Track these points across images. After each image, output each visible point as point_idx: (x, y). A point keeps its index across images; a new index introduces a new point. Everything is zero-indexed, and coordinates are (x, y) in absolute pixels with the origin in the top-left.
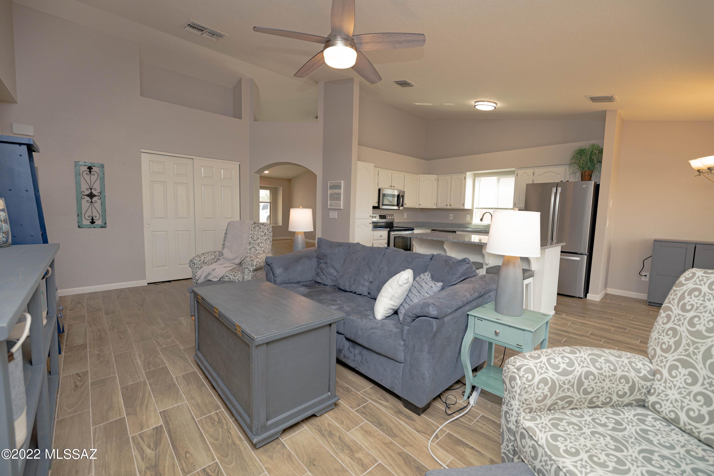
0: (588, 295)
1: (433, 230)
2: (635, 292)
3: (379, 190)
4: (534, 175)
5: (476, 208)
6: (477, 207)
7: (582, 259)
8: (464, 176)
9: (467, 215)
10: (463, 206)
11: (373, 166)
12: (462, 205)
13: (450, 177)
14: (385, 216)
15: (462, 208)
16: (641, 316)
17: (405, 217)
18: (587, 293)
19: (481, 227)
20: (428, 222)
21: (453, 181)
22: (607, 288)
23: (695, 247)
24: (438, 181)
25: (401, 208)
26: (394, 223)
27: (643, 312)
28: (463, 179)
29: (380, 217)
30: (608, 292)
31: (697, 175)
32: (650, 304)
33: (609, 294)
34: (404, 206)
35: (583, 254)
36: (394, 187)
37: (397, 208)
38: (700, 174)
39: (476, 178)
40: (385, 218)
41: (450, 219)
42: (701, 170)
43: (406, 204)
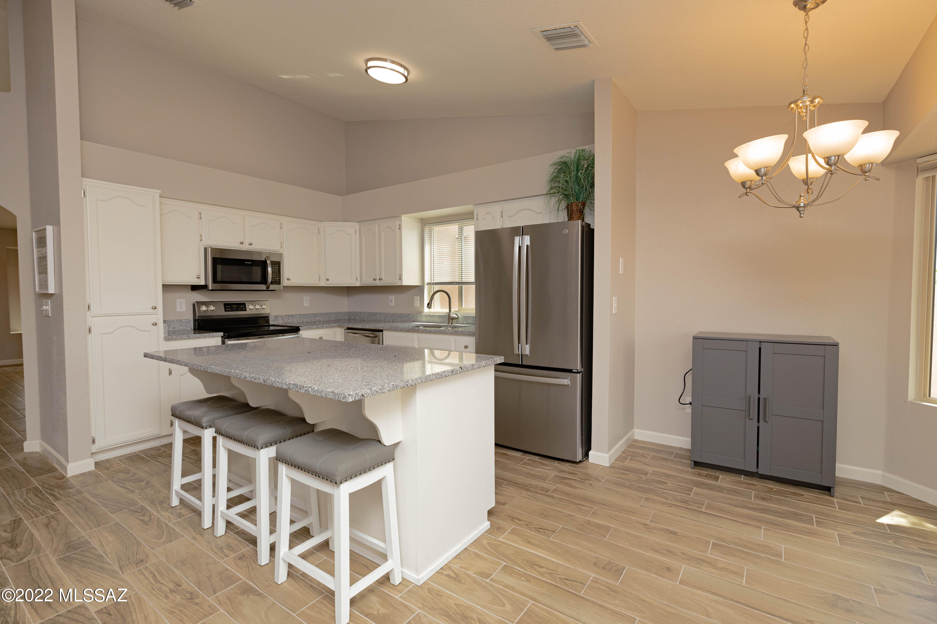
0: (591, 453)
1: (348, 329)
2: (676, 435)
3: (206, 250)
4: (502, 216)
5: (428, 284)
6: (430, 282)
7: (574, 382)
8: (398, 223)
9: (415, 297)
10: (400, 279)
11: (158, 195)
12: (398, 278)
13: (377, 225)
14: (244, 304)
15: (399, 284)
16: (672, 506)
17: (305, 305)
18: (589, 449)
19: (437, 319)
20: (339, 313)
21: (383, 233)
22: (633, 428)
23: (760, 349)
24: (360, 234)
25: (272, 287)
26: (270, 317)
27: (679, 491)
28: (397, 229)
29: (228, 308)
30: (636, 437)
31: (743, 195)
32: (697, 464)
33: (637, 442)
34: (285, 282)
35: (576, 371)
36: (251, 244)
37: (263, 287)
38: (747, 193)
39: (426, 225)
40: (244, 309)
41: (390, 305)
42: (748, 182)
43: (288, 279)
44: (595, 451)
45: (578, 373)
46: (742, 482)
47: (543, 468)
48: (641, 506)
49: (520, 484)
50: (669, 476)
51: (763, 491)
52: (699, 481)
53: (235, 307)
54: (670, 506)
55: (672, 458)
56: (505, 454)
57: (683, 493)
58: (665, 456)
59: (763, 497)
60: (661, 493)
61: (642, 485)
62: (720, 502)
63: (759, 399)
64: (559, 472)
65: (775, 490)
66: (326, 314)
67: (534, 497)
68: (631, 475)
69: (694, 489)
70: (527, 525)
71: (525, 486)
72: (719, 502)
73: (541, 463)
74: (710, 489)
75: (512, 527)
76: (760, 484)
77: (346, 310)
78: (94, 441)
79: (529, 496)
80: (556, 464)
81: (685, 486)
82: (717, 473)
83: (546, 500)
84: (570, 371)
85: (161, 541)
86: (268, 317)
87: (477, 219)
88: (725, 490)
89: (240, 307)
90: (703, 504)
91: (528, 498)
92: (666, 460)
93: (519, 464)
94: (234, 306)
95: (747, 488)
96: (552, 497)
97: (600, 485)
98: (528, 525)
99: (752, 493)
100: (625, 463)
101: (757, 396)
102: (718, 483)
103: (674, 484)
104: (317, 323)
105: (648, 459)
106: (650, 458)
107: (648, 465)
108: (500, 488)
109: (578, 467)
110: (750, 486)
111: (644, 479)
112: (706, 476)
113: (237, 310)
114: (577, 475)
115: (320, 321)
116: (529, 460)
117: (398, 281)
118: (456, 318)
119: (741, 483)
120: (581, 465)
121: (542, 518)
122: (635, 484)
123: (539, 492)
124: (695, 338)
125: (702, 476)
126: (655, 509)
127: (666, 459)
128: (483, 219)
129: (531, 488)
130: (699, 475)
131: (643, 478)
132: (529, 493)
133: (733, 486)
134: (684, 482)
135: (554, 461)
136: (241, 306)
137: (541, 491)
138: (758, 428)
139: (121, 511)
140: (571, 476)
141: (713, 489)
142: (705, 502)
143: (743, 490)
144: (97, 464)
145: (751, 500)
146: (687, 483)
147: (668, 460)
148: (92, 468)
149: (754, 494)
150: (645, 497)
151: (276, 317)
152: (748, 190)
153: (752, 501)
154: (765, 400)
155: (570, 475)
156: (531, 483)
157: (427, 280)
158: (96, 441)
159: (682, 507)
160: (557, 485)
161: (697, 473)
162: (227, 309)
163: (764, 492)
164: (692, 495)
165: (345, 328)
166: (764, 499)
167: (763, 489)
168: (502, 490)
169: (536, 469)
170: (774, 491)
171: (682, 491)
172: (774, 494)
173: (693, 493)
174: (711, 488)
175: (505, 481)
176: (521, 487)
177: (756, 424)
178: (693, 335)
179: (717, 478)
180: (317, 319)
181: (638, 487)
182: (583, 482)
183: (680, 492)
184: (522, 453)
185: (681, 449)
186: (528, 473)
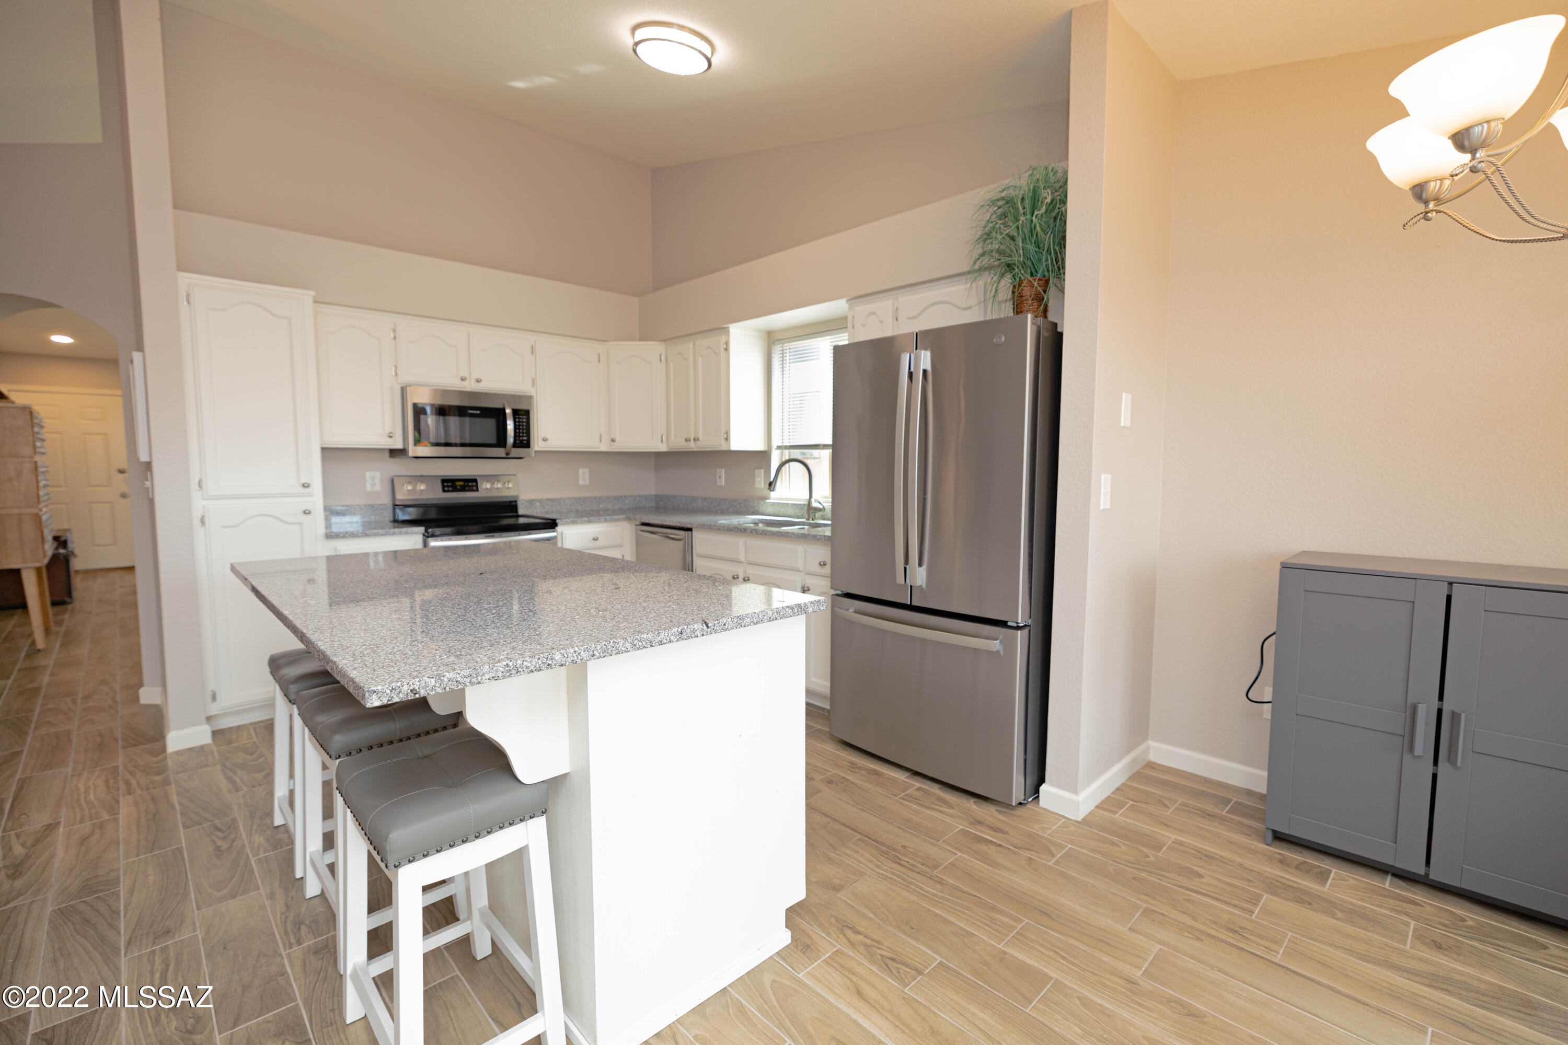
0: (1043, 788)
1: (644, 524)
2: (1240, 763)
3: (403, 390)
4: (896, 319)
5: (779, 447)
6: (781, 444)
7: (1011, 647)
8: (723, 339)
9: (757, 471)
10: (727, 439)
11: (310, 299)
12: (723, 437)
13: (691, 346)
14: (475, 481)
15: (724, 448)
16: (1203, 938)
17: (581, 482)
18: (1041, 780)
19: (790, 511)
20: (640, 497)
21: (700, 358)
22: (1146, 738)
23: (1449, 598)
24: (666, 361)
25: (516, 452)
26: (518, 503)
27: (1225, 899)
28: (722, 351)
29: (448, 486)
30: (1153, 758)
31: (1415, 220)
32: (1279, 837)
33: (1153, 768)
34: (538, 444)
35: (1015, 625)
36: (478, 381)
37: (500, 452)
38: (1427, 213)
39: (775, 343)
40: (475, 488)
41: (718, 483)
42: (1432, 184)
43: (545, 440)
44: (1052, 785)
45: (1018, 628)
46: (1386, 893)
47: (942, 812)
48: (1130, 929)
49: (882, 844)
50: (1209, 857)
51: (1440, 923)
52: (1280, 879)
53: (461, 486)
54: (1198, 939)
55: (1224, 813)
56: (876, 773)
57: (1235, 906)
58: (1210, 808)
59: (1438, 939)
60: (1184, 899)
61: (1144, 875)
62: (1325, 943)
63: (1440, 711)
64: (972, 823)
65: (1470, 923)
66: (618, 498)
67: (903, 879)
68: (1123, 847)
69: (1264, 897)
70: (867, 946)
71: (894, 850)
72: (1320, 942)
73: (941, 800)
74: (1301, 901)
75: (835, 946)
76: (1429, 903)
77: (652, 491)
78: (214, 698)
79: (893, 874)
80: (971, 804)
81: (1243, 889)
82: (1325, 863)
83: (927, 888)
84: (1002, 624)
85: (220, 894)
86: (516, 501)
87: (853, 326)
88: (1340, 910)
89: (469, 486)
90: (1278, 943)
91: (891, 878)
92: (1211, 816)
93: (897, 798)
94: (458, 483)
95: (1397, 911)
96: (941, 882)
97: (1050, 864)
98: (870, 948)
99: (1408, 925)
100: (1117, 816)
101: (1435, 704)
102: (1326, 889)
103: (1219, 880)
104: (601, 513)
105: (1171, 811)
106: (1175, 809)
107: (1166, 825)
108: (843, 849)
109: (1014, 815)
110: (1404, 905)
111: (1152, 859)
112: (1298, 868)
113: (463, 489)
114: (1007, 833)
115: (607, 510)
116: (919, 789)
117: (723, 442)
118: (820, 510)
119: (1382, 895)
120: (1021, 811)
121: (905, 933)
122: (1129, 869)
123: (916, 867)
124: (1286, 567)
125: (1288, 865)
126: (1161, 942)
127: (1209, 815)
128: (863, 325)
129: (904, 855)
130: (1281, 861)
131: (1148, 857)
132: (896, 866)
133: (1363, 900)
134: (1243, 879)
135: (969, 797)
136: (470, 484)
137: (923, 864)
138: (1435, 777)
139: (200, 824)
140: (993, 837)
141: (1310, 904)
142: (1285, 937)
143: (1385, 915)
144: (215, 733)
145: (1405, 944)
146: (1249, 881)
147: (1214, 816)
148: (207, 739)
149: (1415, 930)
150: (1145, 905)
151: (531, 502)
152: (1431, 205)
153: (1408, 947)
154: (1455, 716)
155: (993, 833)
156: (906, 844)
157: (776, 442)
158: (218, 697)
159: (1226, 942)
160: (959, 854)
161: (1279, 857)
162: (446, 489)
163: (1441, 927)
164: (1256, 913)
165: (638, 523)
166: (1438, 946)
167: (1440, 918)
168: (845, 854)
169: (928, 812)
170: (1468, 927)
171: (1236, 902)
172: (1467, 934)
173: (1261, 910)
174: (1303, 898)
175: (857, 834)
176: (884, 852)
177: (1430, 769)
178: (1282, 560)
179: (1323, 876)
180: (601, 506)
181: (1134, 878)
182: (1015, 853)
183: (1229, 904)
184: (909, 774)
185: (1249, 793)
186: (908, 820)
